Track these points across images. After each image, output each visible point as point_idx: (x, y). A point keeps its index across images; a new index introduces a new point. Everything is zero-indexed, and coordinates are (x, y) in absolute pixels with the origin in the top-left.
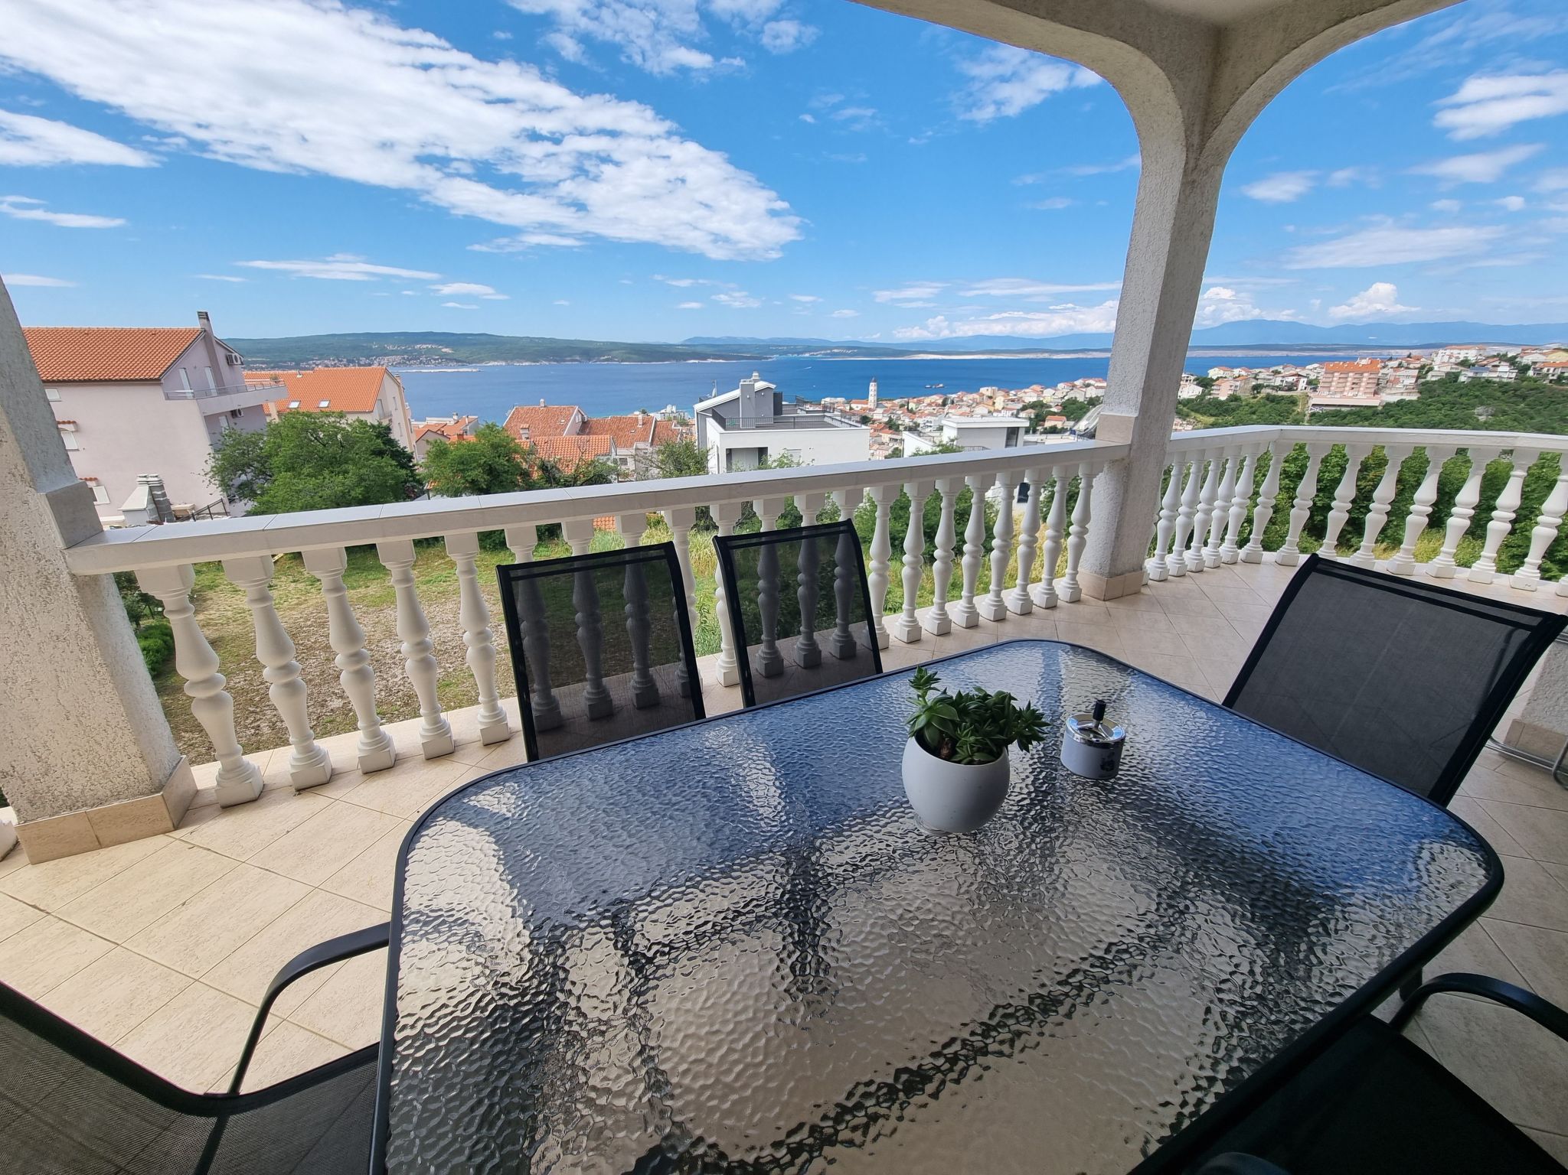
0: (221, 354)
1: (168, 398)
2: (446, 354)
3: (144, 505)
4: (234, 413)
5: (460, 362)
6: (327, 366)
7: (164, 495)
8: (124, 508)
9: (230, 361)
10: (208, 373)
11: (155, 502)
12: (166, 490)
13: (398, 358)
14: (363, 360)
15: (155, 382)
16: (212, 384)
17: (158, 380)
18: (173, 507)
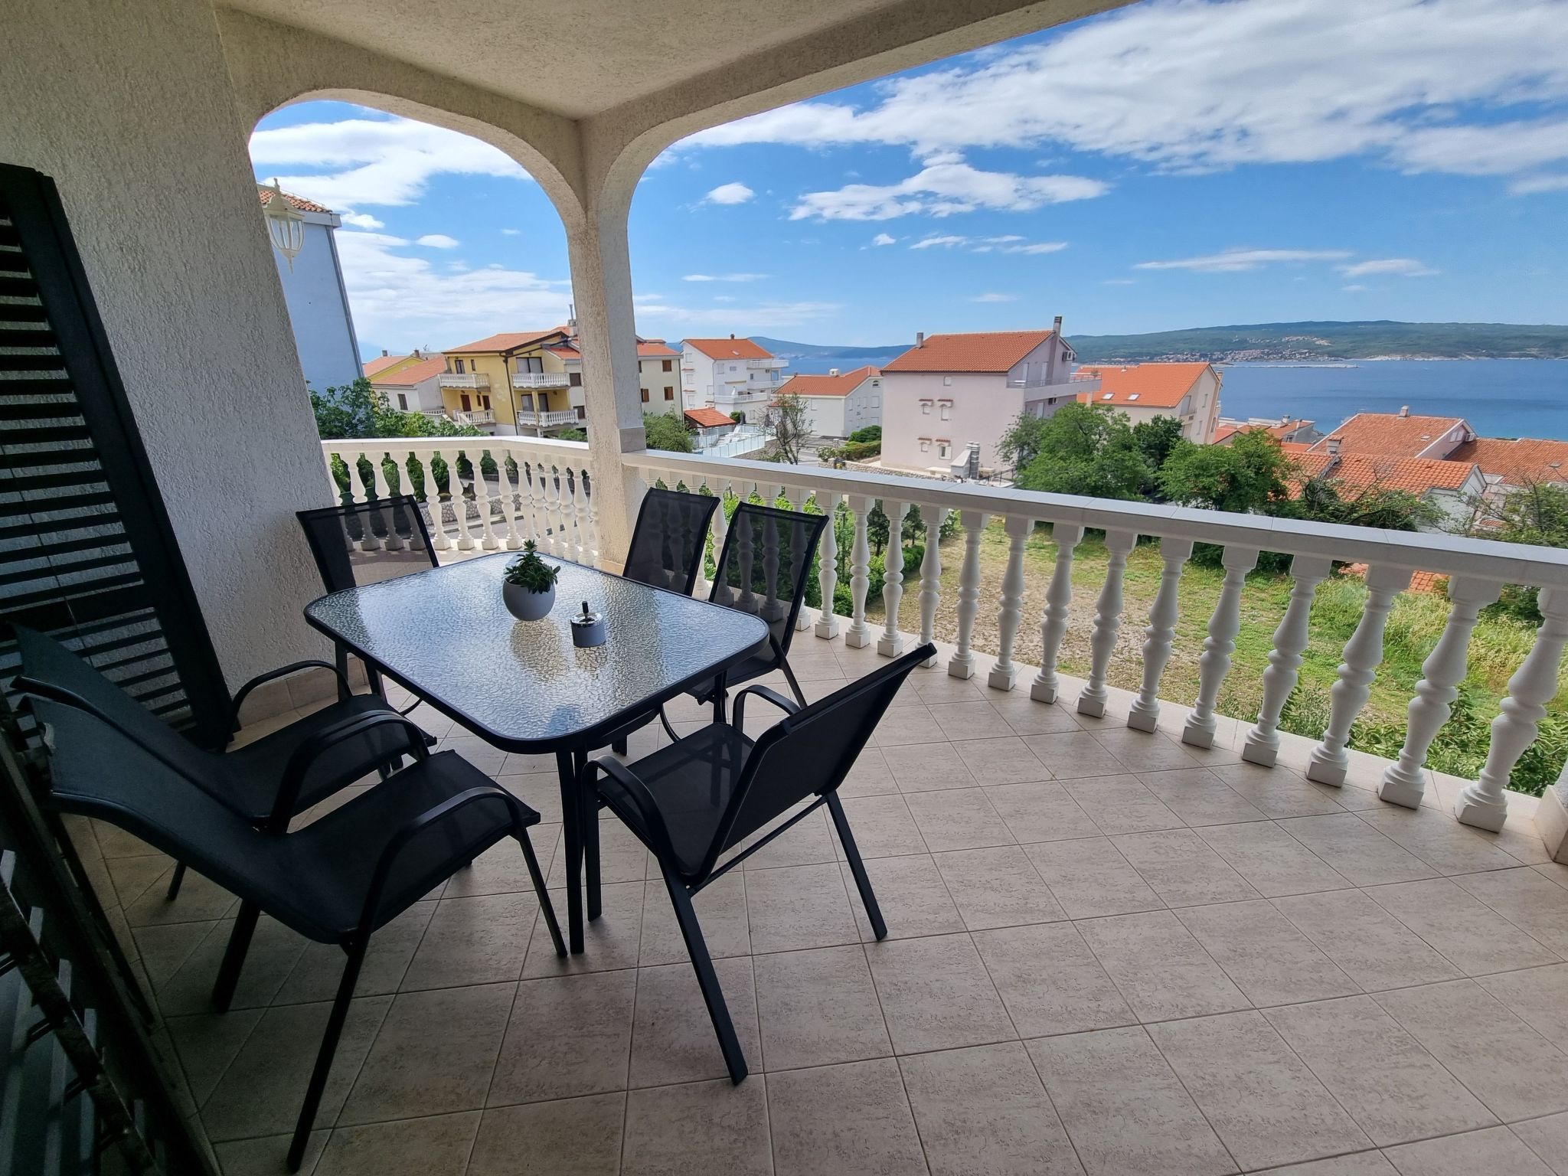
0: (1060, 350)
1: (1008, 386)
2: (1320, 347)
3: (963, 464)
4: (1051, 401)
5: (1334, 355)
6: (1178, 361)
7: (977, 458)
8: (953, 464)
9: (1064, 357)
10: (1045, 366)
11: (971, 463)
12: (980, 456)
13: (1256, 353)
14: (1217, 354)
15: (1004, 373)
16: (1044, 376)
17: (1007, 372)
18: (980, 469)
